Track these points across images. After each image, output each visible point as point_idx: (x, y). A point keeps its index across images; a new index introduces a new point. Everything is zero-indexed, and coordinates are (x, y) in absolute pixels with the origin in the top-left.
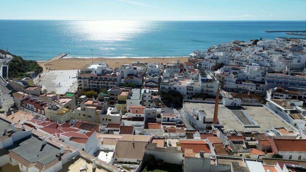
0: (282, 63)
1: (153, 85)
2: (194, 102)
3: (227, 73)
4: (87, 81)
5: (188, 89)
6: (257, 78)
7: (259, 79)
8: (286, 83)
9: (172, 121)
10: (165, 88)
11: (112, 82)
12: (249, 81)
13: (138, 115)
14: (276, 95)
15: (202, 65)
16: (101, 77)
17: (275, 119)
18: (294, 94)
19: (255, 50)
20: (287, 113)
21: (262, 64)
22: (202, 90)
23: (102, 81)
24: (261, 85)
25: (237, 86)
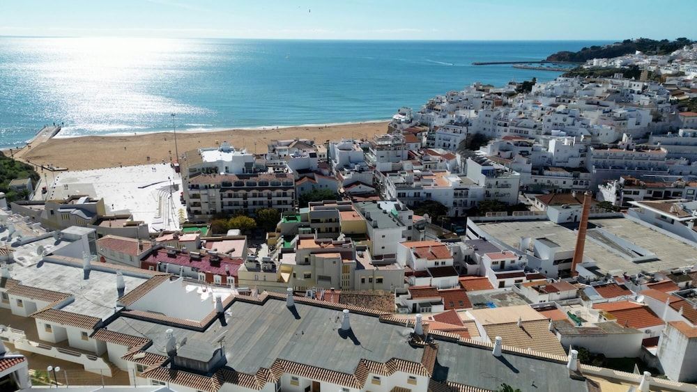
0: (609, 127)
1: (364, 190)
2: (493, 222)
3: (508, 154)
4: (215, 194)
5: (456, 195)
6: (571, 160)
7: (574, 163)
8: (631, 167)
9: (511, 268)
10: (407, 195)
11: (281, 191)
12: (558, 169)
13: (440, 261)
14: (626, 193)
15: (437, 140)
16: (248, 180)
17: (667, 239)
18: (658, 187)
19: (540, 104)
20: (687, 225)
21: (571, 132)
22: (487, 194)
23: (254, 191)
24: (582, 175)
25: (536, 180)
